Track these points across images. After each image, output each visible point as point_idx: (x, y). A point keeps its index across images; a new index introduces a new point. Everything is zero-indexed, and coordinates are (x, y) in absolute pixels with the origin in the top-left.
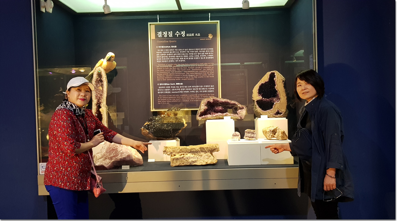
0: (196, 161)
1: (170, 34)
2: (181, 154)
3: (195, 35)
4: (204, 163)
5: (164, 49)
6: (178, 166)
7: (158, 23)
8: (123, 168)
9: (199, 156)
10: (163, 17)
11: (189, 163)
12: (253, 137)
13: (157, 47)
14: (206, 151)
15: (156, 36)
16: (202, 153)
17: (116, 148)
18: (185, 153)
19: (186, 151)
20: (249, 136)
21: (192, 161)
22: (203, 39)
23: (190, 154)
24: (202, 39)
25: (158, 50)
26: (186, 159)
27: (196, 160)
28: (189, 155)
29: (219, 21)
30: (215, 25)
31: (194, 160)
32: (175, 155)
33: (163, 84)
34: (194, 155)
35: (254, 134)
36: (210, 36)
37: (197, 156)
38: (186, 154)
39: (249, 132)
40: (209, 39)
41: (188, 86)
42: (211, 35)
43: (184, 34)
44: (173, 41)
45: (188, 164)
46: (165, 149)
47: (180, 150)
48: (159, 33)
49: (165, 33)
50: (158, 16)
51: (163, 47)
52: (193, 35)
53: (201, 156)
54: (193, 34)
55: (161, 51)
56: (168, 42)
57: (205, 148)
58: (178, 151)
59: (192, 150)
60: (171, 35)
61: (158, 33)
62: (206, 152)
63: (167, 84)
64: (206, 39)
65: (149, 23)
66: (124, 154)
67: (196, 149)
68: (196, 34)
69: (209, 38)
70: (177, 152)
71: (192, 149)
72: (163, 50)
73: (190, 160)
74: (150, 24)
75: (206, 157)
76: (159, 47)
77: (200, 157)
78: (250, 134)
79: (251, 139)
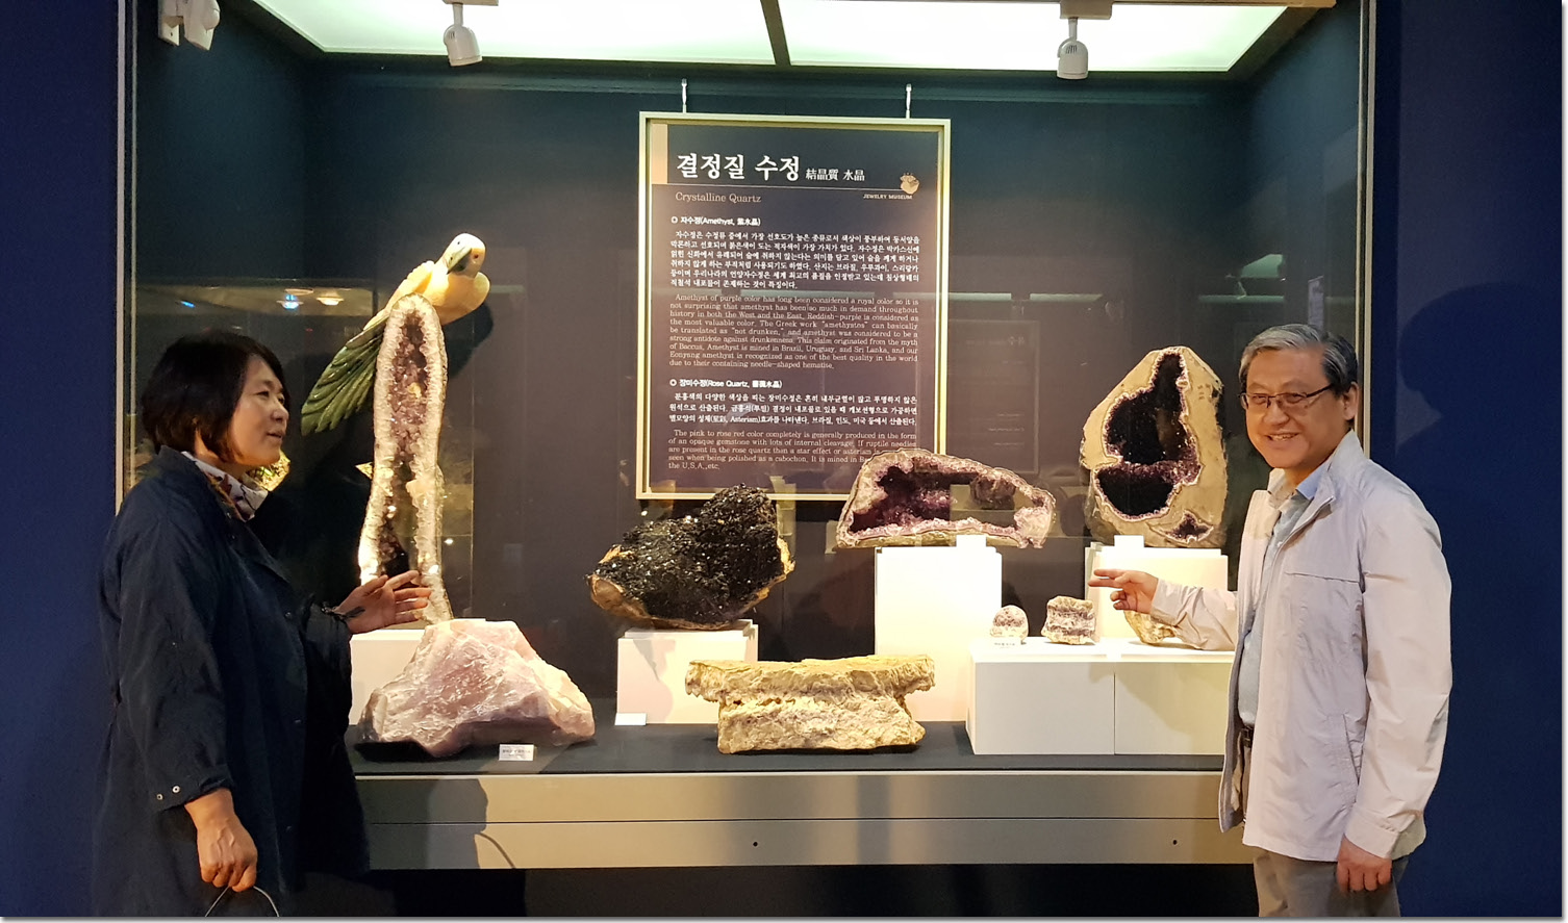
0: (830, 731)
1: (736, 166)
2: (765, 697)
3: (840, 175)
4: (867, 743)
5: (704, 228)
6: (753, 752)
7: (684, 115)
8: (502, 757)
9: (846, 707)
10: (703, 89)
11: (802, 740)
12: (1081, 633)
13: (674, 220)
14: (876, 688)
15: (674, 172)
16: (860, 698)
17: (477, 665)
18: (786, 693)
19: (790, 687)
20: (1067, 627)
21: (815, 732)
22: (876, 196)
23: (805, 699)
24: (872, 197)
25: (679, 234)
26: (790, 722)
27: (832, 727)
28: (804, 704)
29: (947, 123)
30: (931, 139)
31: (821, 726)
32: (738, 703)
33: (696, 383)
34: (822, 703)
35: (1085, 617)
36: (909, 185)
37: (839, 711)
38: (787, 698)
39: (1065, 610)
40: (901, 197)
41: (803, 397)
42: (912, 178)
43: (797, 169)
44: (745, 200)
45: (795, 746)
46: (696, 672)
47: (764, 680)
48: (687, 158)
49: (713, 162)
50: (684, 85)
51: (698, 220)
52: (833, 174)
53: (856, 708)
54: (836, 171)
55: (689, 238)
56: (723, 199)
57: (873, 675)
58: (755, 685)
59: (817, 684)
60: (737, 171)
61: (680, 157)
62: (879, 694)
63: (712, 383)
64: (890, 197)
65: (643, 115)
66: (511, 692)
67: (835, 678)
68: (848, 174)
69: (905, 193)
70: (749, 690)
71: (816, 677)
72: (700, 233)
73: (806, 728)
74: (648, 120)
75: (878, 714)
76: (684, 220)
77: (851, 713)
78: (1068, 620)
79: (1072, 639)
